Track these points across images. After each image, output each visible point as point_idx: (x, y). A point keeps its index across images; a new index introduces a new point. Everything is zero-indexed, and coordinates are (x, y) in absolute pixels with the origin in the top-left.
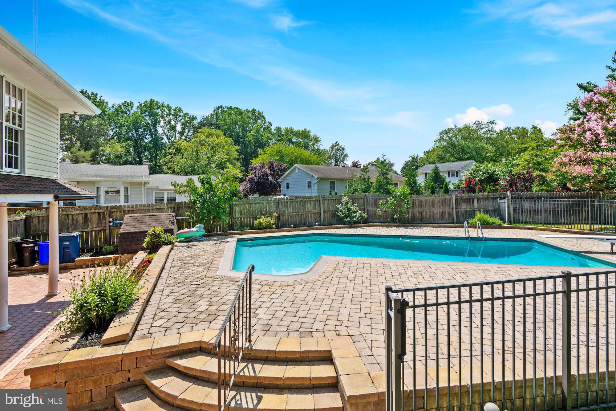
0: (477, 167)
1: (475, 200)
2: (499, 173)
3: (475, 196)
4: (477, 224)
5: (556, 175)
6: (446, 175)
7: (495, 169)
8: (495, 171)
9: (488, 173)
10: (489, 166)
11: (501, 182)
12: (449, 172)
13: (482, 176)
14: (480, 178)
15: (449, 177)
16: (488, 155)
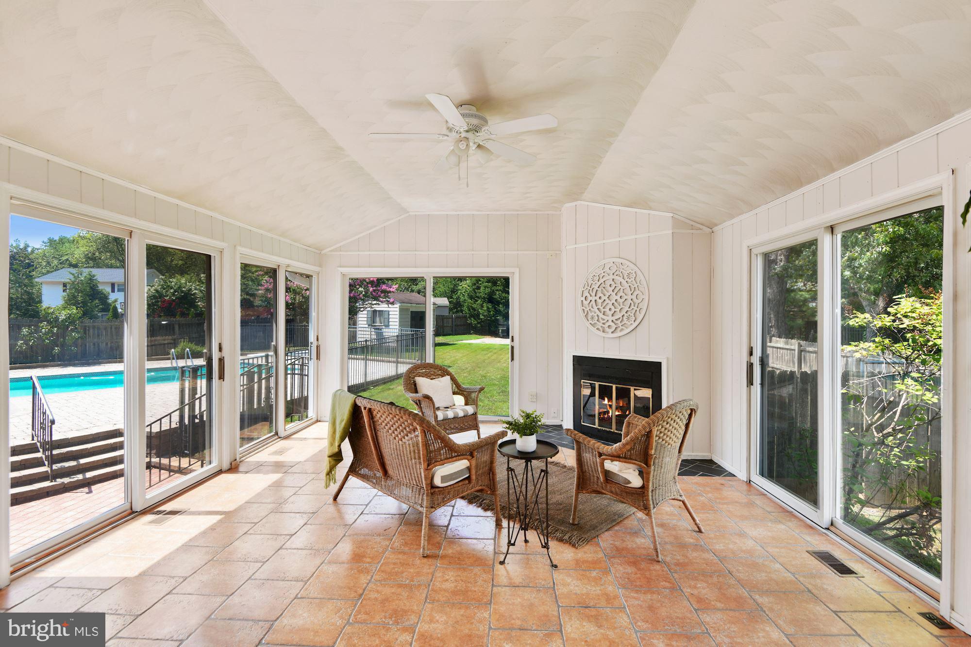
0: (165, 282)
1: (177, 327)
2: (197, 291)
3: (176, 321)
4: (186, 352)
5: (262, 300)
6: (108, 289)
7: (191, 286)
8: (191, 289)
9: (182, 292)
10: (183, 281)
11: (199, 304)
12: (113, 285)
13: (173, 294)
14: (170, 297)
15: (113, 291)
16: (175, 262)
